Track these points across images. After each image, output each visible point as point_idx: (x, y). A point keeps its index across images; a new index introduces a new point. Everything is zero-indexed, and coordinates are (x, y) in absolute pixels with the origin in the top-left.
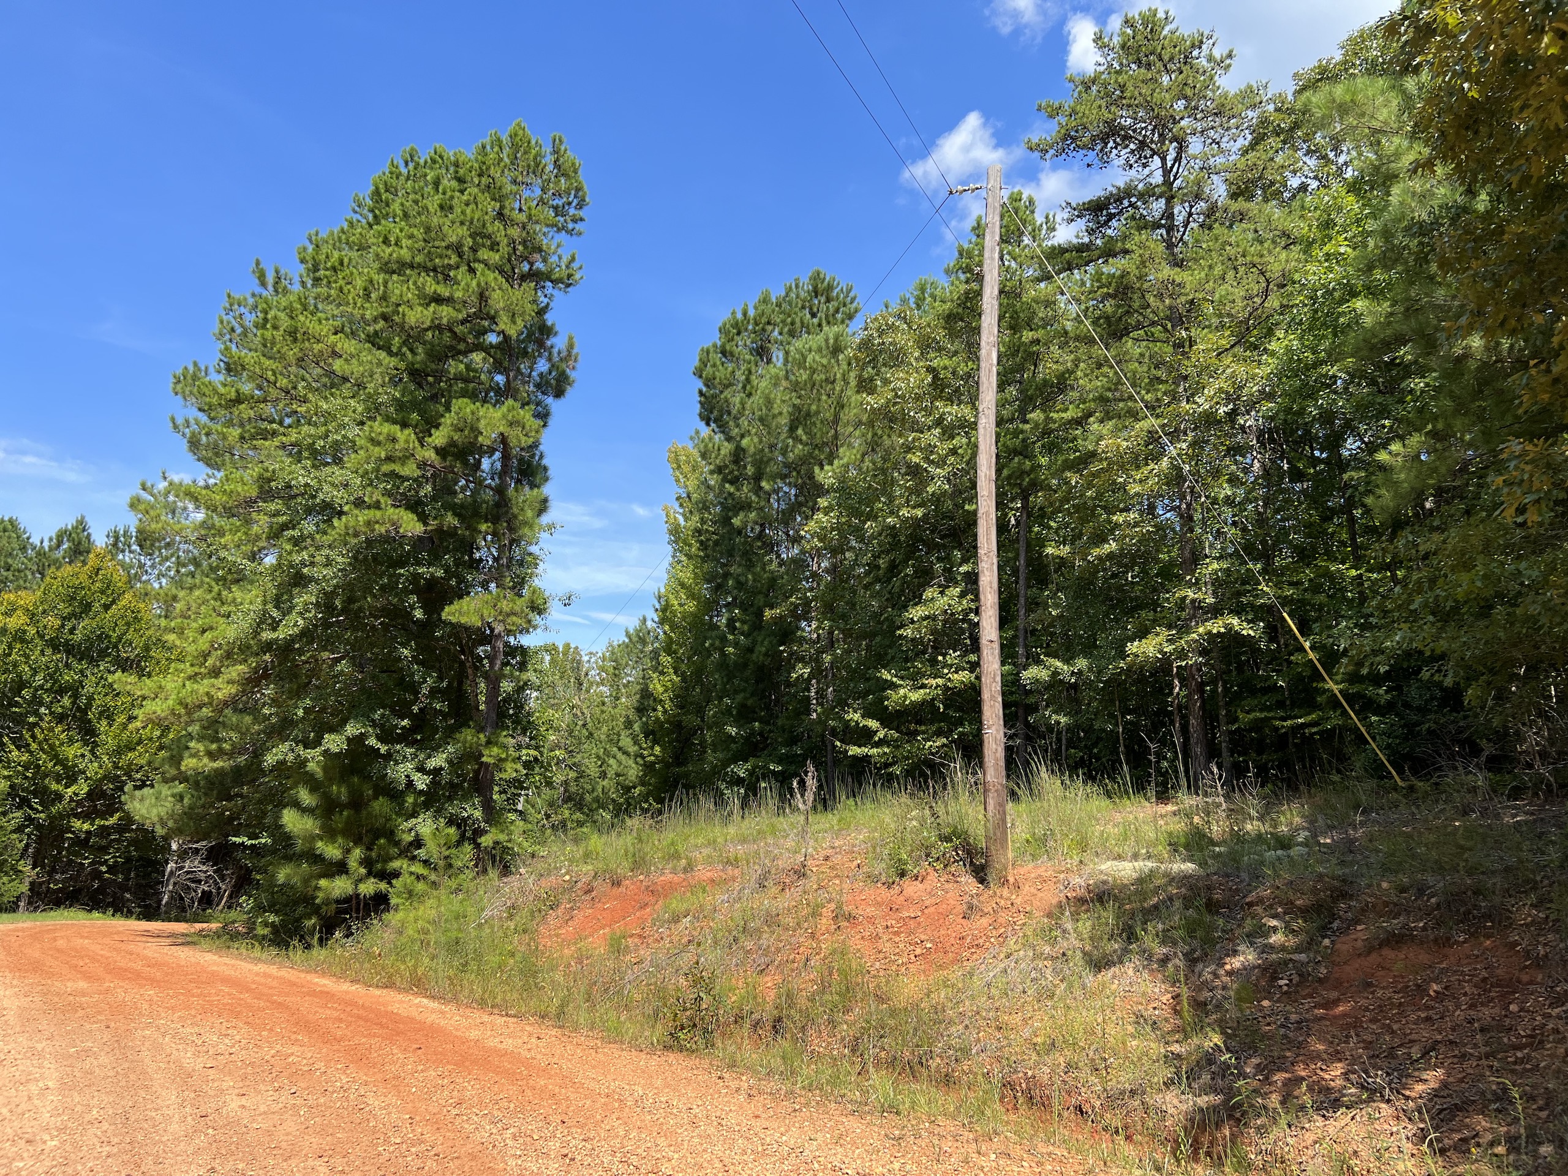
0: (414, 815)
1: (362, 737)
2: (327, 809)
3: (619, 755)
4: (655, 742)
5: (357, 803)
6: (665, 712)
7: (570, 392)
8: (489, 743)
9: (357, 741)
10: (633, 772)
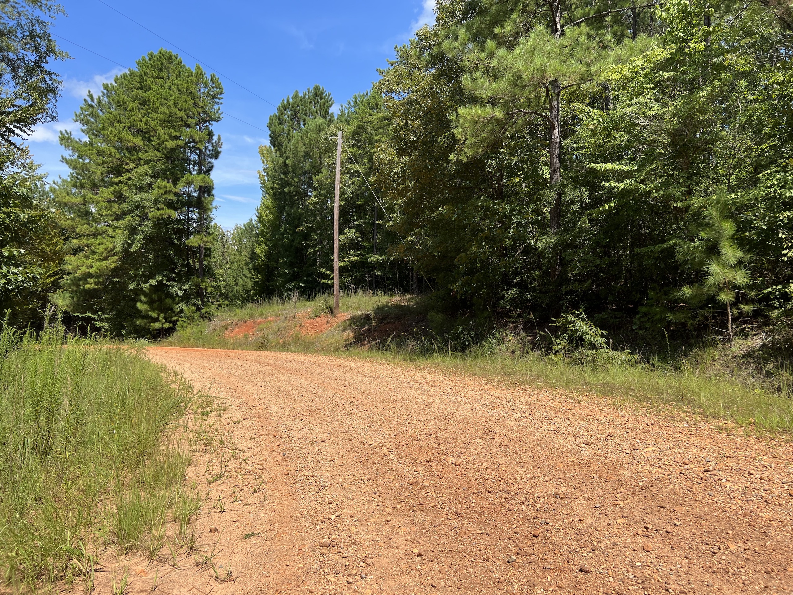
0: (179, 303)
1: (162, 280)
2: (151, 302)
3: (244, 278)
4: (258, 272)
5: (160, 300)
6: (262, 261)
7: (220, 156)
8: (202, 281)
9: (160, 282)
10: (250, 285)
